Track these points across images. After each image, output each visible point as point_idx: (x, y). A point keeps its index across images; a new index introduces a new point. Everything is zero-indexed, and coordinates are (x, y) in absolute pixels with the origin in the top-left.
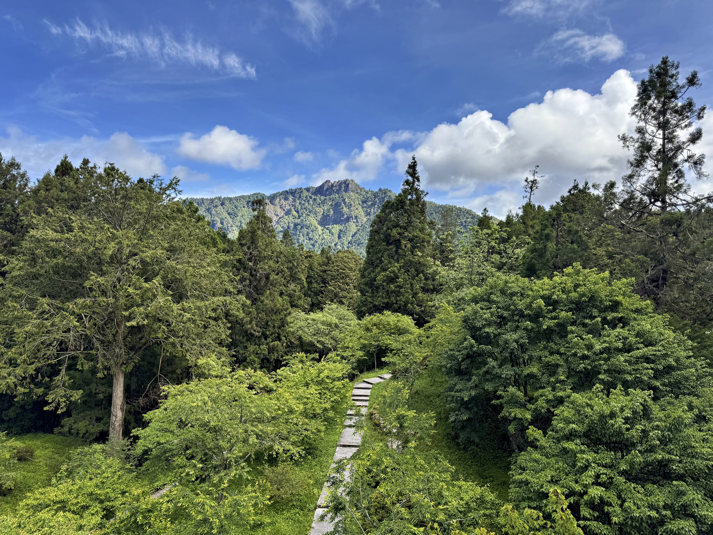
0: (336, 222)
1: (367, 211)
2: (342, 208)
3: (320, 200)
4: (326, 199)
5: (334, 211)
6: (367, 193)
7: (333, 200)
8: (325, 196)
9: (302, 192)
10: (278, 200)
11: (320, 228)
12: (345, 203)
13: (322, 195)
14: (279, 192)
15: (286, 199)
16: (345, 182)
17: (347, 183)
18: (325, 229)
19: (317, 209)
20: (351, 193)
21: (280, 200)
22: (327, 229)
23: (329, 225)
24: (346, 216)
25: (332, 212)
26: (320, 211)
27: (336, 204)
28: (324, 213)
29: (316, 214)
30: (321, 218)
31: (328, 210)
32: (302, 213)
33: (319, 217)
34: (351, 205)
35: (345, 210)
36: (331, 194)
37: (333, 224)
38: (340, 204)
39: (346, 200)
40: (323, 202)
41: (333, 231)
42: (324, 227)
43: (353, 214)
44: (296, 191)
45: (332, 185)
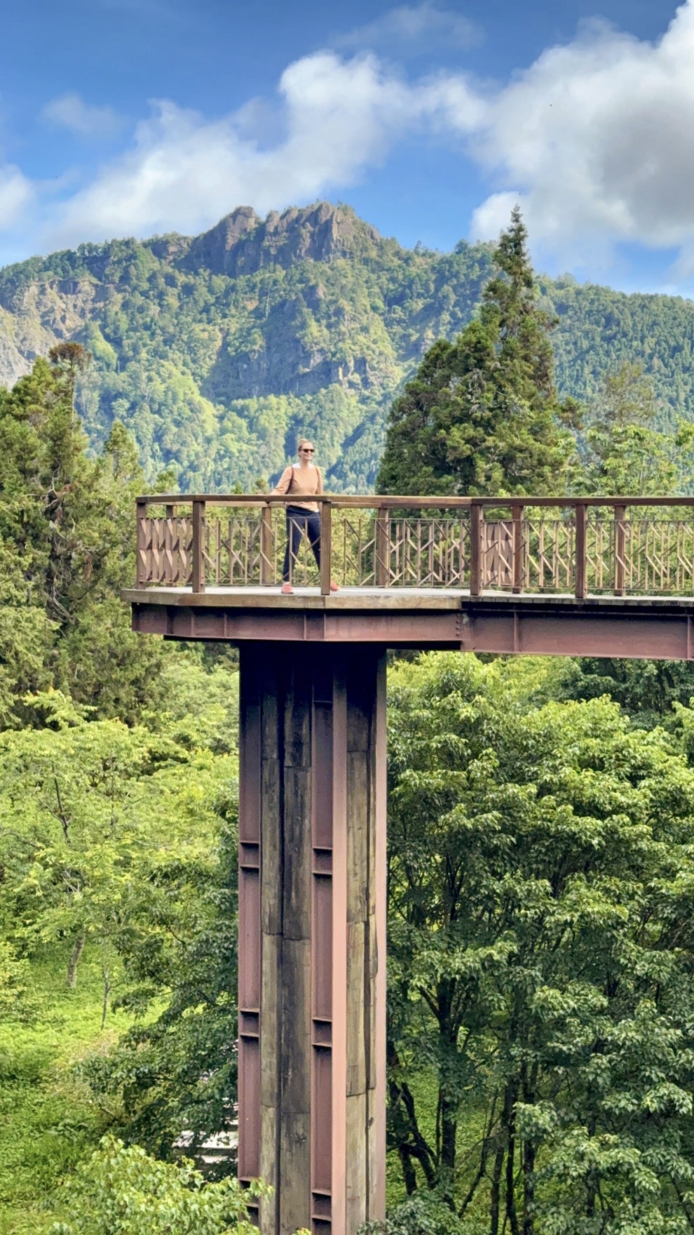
0: (277, 385)
1: (405, 337)
2: (304, 326)
3: (211, 291)
4: (233, 289)
5: (268, 337)
6: (407, 260)
7: (263, 293)
8: (232, 275)
9: (133, 257)
10: (34, 289)
11: (209, 410)
12: (314, 304)
13: (216, 269)
14: (36, 260)
15: (68, 287)
16: (314, 216)
17: (323, 218)
18: (234, 416)
19: (197, 328)
20: (341, 262)
21: (43, 291)
22: (241, 412)
23: (250, 396)
24: (317, 359)
25: (259, 342)
26: (210, 335)
27: (278, 309)
28: (226, 344)
29: (191, 350)
30: (213, 370)
31: (245, 335)
32: (135, 349)
33: (208, 363)
34: (339, 312)
35: (315, 331)
36: (254, 268)
37: (264, 393)
38: (294, 311)
39: (321, 292)
40: (224, 302)
41: (263, 420)
42: (227, 404)
43: (350, 350)
44: (107, 250)
45: (261, 230)
